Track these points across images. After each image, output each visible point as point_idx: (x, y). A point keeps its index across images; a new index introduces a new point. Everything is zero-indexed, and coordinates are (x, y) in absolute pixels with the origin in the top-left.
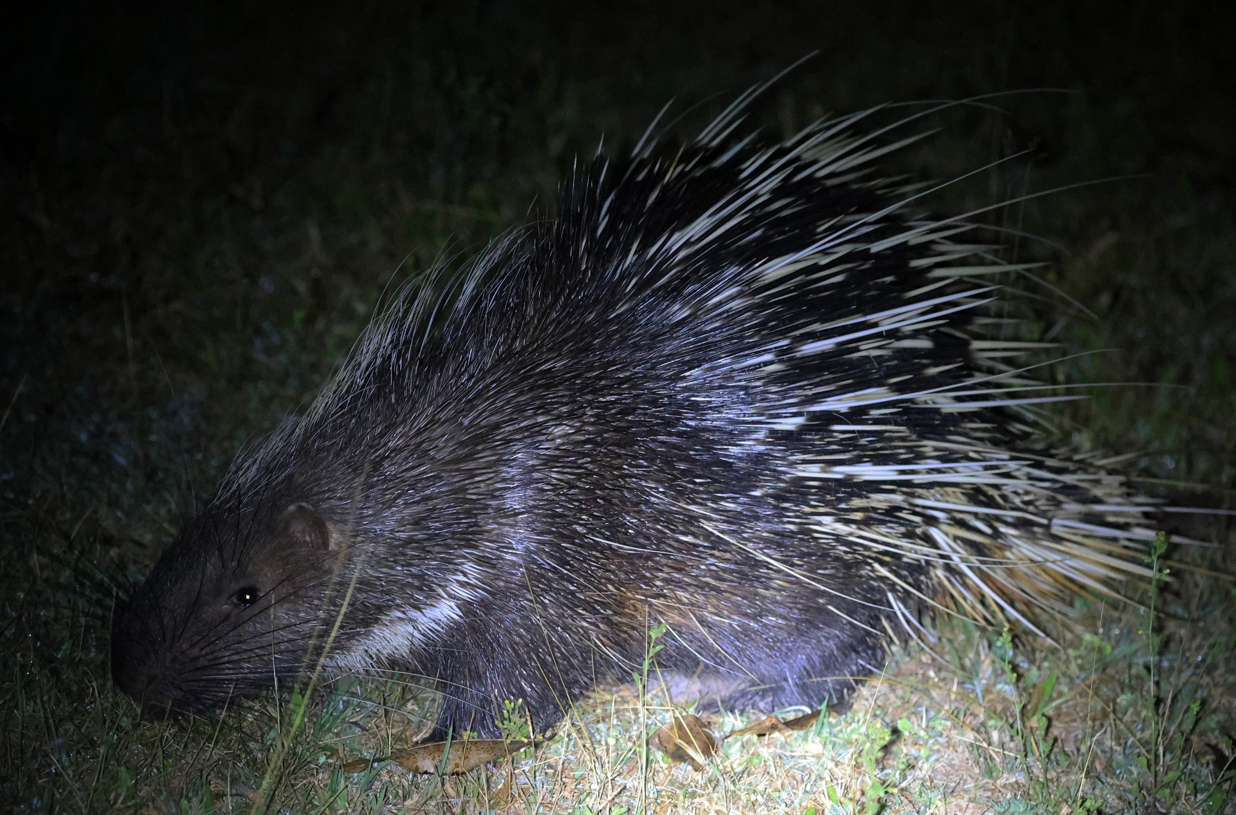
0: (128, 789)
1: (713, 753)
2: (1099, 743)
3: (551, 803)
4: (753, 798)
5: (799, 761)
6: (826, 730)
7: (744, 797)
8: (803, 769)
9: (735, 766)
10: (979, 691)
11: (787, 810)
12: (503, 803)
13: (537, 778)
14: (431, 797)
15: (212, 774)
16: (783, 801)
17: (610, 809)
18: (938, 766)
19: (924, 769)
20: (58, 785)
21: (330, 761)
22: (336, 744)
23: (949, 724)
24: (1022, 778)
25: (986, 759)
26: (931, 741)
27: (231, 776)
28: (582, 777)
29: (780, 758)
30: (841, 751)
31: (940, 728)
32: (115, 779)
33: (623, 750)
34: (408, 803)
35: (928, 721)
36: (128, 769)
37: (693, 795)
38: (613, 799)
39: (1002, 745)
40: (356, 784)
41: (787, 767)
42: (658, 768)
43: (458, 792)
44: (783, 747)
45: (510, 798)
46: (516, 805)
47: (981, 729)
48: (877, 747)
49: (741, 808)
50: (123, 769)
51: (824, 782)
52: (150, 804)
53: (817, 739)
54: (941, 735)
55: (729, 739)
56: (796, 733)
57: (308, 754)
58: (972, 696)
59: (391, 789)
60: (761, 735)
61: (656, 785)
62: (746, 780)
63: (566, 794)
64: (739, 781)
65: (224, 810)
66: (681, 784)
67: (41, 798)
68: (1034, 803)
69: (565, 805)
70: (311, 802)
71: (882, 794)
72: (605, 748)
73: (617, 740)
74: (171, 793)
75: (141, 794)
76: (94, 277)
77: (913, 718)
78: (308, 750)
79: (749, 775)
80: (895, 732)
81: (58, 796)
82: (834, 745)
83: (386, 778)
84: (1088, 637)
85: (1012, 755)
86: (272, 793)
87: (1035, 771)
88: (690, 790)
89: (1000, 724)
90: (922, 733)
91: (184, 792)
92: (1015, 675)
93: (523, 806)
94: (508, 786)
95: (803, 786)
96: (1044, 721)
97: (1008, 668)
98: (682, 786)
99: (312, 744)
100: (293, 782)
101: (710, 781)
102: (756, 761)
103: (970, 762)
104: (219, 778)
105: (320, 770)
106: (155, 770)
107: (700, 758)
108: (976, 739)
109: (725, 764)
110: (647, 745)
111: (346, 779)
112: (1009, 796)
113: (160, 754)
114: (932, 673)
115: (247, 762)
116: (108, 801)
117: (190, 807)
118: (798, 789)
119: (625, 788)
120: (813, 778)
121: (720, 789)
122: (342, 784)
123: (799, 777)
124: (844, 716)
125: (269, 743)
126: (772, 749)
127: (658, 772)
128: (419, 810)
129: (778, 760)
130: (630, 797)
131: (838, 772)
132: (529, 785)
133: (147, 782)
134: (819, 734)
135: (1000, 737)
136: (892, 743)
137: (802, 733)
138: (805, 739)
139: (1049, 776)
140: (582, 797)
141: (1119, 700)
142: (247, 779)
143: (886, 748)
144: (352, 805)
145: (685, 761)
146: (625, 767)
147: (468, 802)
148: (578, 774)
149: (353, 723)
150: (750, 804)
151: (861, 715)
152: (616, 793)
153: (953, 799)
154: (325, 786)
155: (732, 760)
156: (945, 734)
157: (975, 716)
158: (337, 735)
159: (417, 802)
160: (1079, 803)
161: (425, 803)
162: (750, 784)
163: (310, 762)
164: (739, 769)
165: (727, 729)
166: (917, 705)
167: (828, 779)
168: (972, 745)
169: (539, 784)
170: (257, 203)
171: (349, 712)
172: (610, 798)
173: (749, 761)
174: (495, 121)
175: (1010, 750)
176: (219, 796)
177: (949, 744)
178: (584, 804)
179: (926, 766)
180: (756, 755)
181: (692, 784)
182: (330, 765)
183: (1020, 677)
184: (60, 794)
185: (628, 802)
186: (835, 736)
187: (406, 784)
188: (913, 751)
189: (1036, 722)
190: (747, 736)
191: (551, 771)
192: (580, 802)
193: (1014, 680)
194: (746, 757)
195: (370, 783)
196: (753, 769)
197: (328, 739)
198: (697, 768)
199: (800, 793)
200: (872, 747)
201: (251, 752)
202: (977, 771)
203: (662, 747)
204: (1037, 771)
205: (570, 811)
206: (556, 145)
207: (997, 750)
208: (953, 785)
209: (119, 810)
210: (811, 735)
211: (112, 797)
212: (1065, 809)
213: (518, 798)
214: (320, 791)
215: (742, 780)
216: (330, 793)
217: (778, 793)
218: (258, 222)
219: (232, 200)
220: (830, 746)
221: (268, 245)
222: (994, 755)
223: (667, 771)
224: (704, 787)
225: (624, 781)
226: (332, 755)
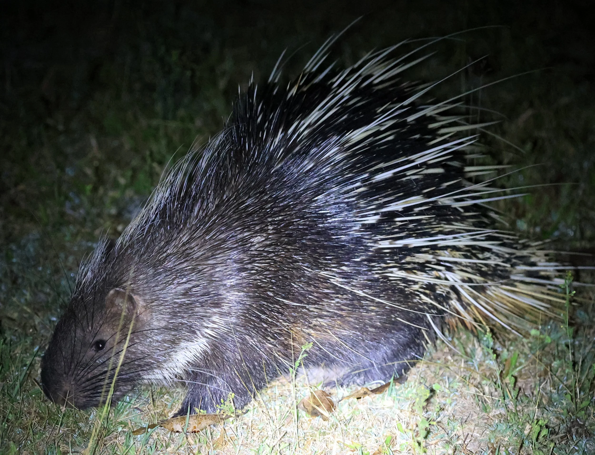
0: (15, 453)
1: (333, 410)
2: (544, 389)
3: (247, 444)
4: (357, 433)
5: (381, 411)
6: (394, 393)
7: (352, 433)
8: (383, 415)
9: (345, 416)
10: (476, 365)
12: (220, 446)
13: (238, 431)
14: (181, 446)
15: (61, 442)
17: (279, 445)
18: (457, 408)
19: (449, 410)
21: (124, 430)
22: (127, 420)
23: (461, 384)
24: (503, 411)
25: (483, 402)
26: (452, 395)
27: (71, 442)
28: (263, 429)
30: (403, 404)
31: (456, 387)
33: (284, 412)
34: (169, 449)
35: (450, 384)
36: (14, 442)
37: (324, 434)
38: (281, 439)
39: (491, 394)
40: (139, 441)
41: (374, 415)
42: (304, 421)
43: (195, 442)
44: (371, 404)
45: (224, 443)
46: (228, 446)
47: (478, 386)
48: (423, 400)
49: (350, 439)
50: (12, 442)
51: (395, 421)
53: (390, 398)
54: (457, 391)
55: (341, 402)
56: (378, 396)
57: (112, 427)
58: (472, 368)
59: (158, 442)
60: (359, 398)
61: (303, 430)
62: (352, 423)
63: (255, 438)
66: (317, 428)
68: (510, 424)
69: (254, 444)
70: (115, 453)
71: (427, 426)
72: (274, 411)
73: (280, 407)
77: (441, 383)
78: (112, 424)
79: (354, 421)
80: (432, 391)
82: (399, 401)
83: (155, 437)
84: (533, 332)
85: (497, 399)
86: (94, 449)
87: (510, 407)
88: (322, 431)
89: (489, 382)
90: (447, 391)
91: (46, 452)
92: (495, 355)
93: (232, 446)
94: (222, 437)
95: (384, 424)
96: (513, 379)
97: (491, 351)
99: (114, 421)
101: (333, 425)
102: (357, 413)
103: (474, 404)
104: (65, 444)
105: (119, 435)
106: (29, 442)
107: (326, 414)
108: (476, 391)
109: (340, 415)
110: (297, 408)
111: (134, 439)
112: (497, 422)
113: (31, 433)
114: (449, 358)
115: (79, 434)
118: (381, 426)
119: (286, 432)
120: (389, 419)
121: (339, 429)
122: (132, 442)
123: (381, 420)
124: (403, 385)
125: (90, 423)
126: (365, 405)
127: (304, 423)
128: (175, 453)
129: (369, 411)
130: (290, 437)
131: (402, 415)
132: (234, 435)
133: (26, 448)
134: (390, 395)
135: (489, 389)
136: (431, 397)
137: (381, 395)
138: (383, 398)
139: (518, 409)
140: (264, 439)
141: (553, 365)
142: (80, 443)
143: (428, 401)
145: (318, 416)
146: (286, 421)
147: (201, 446)
148: (260, 427)
149: (136, 408)
150: (356, 436)
151: (412, 383)
152: (282, 435)
153: (466, 425)
154: (123, 443)
155: (344, 413)
156: (459, 390)
157: (475, 379)
158: (127, 415)
159: (173, 449)
160: (535, 422)
161: (178, 449)
162: (355, 425)
163: (113, 431)
164: (348, 418)
165: (340, 397)
166: (442, 375)
167: (397, 420)
168: (474, 395)
169: (239, 434)
170: (61, 127)
171: (133, 402)
172: (279, 439)
173: (353, 413)
174: (188, 73)
175: (496, 396)
176: (65, 453)
177: (462, 395)
179: (450, 409)
180: (357, 409)
181: (323, 428)
182: (124, 432)
183: (498, 356)
185: (289, 440)
186: (399, 396)
187: (167, 439)
188: (443, 401)
189: (509, 380)
190: (351, 399)
191: (245, 427)
192: (263, 442)
193: (495, 358)
194: (352, 411)
195: (147, 440)
196: (356, 417)
197: (122, 418)
198: (325, 419)
199: (382, 428)
200: (420, 400)
201: (81, 428)
202: (478, 409)
203: (305, 409)
204: (511, 407)
205: (258, 447)
206: (222, 84)
207: (488, 397)
208: (466, 418)
210: (386, 396)
212: (528, 427)
213: (229, 443)
214: (120, 447)
215: (350, 424)
216: (126, 447)
217: (370, 430)
218: (62, 138)
219: (47, 127)
220: (397, 402)
221: (69, 150)
222: (487, 400)
223: (309, 422)
224: (330, 429)
225: (286, 429)
226: (125, 426)
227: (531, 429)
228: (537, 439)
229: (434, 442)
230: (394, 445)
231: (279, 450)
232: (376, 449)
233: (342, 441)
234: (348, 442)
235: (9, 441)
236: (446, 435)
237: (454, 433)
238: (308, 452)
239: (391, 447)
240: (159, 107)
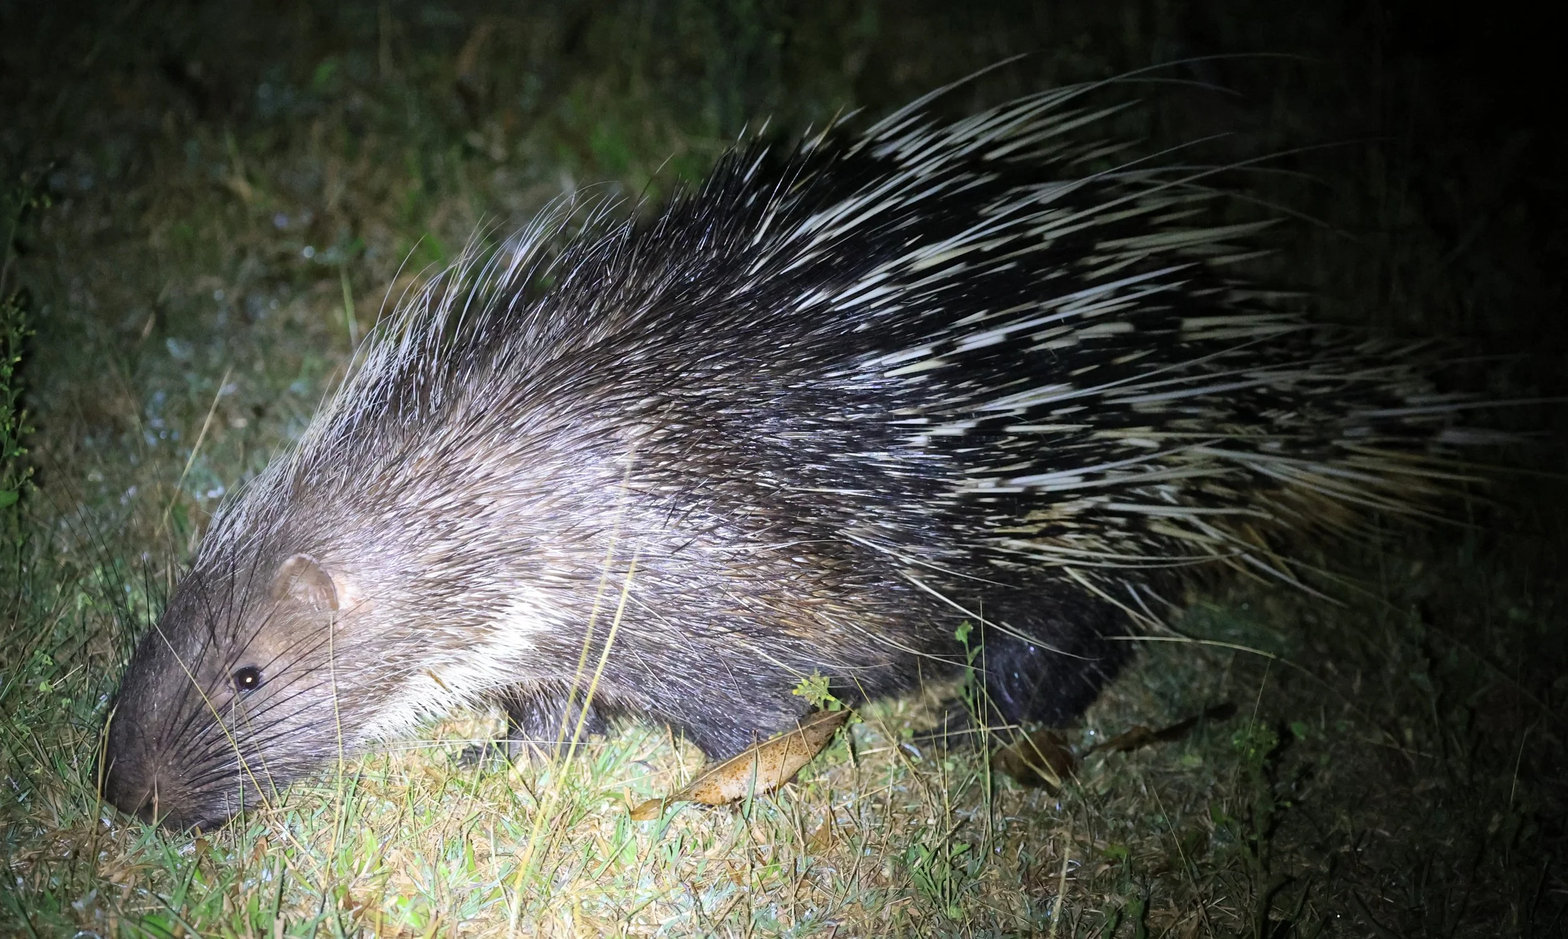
0: (374, 855)
1: (1071, 774)
2: (1533, 736)
3: (880, 843)
4: (1122, 824)
5: (1176, 777)
6: (1205, 740)
7: (1111, 824)
8: (1181, 787)
9: (1098, 787)
11: (1163, 836)
12: (822, 847)
13: (863, 815)
14: (736, 844)
15: (474, 831)
16: (1159, 826)
17: (950, 847)
19: (1326, 777)
20: (290, 855)
21: (614, 808)
22: (621, 788)
23: (1352, 723)
25: (1398, 763)
26: (1332, 746)
27: (495, 832)
28: (916, 812)
29: (1152, 775)
30: (1225, 763)
31: (1342, 729)
32: (357, 842)
33: (963, 776)
34: (710, 853)
35: (1328, 720)
36: (373, 830)
37: (1049, 825)
38: (953, 834)
39: (1418, 745)
40: (646, 834)
41: (1161, 785)
42: (1007, 795)
43: (768, 837)
44: (1155, 762)
45: (830, 841)
46: (839, 849)
47: (1394, 728)
48: (1263, 754)
49: (1107, 837)
50: (367, 830)
51: (1206, 802)
52: (402, 871)
53: (1196, 751)
54: (1343, 737)
55: (1090, 757)
56: (1170, 745)
57: (587, 801)
58: (1379, 689)
59: (688, 837)
60: (1128, 749)
61: (1005, 816)
62: (1111, 804)
63: (898, 832)
64: (1105, 804)
65: (490, 873)
66: (1036, 813)
67: (271, 869)
68: (1458, 811)
69: (897, 845)
70: (592, 858)
71: (1272, 809)
72: (940, 775)
73: (956, 765)
74: (426, 856)
75: (390, 860)
76: (307, 252)
77: (1310, 720)
78: (587, 797)
79: (1116, 797)
80: (1286, 736)
81: (290, 866)
82: (1216, 756)
83: (681, 825)
84: (1514, 613)
85: (1430, 756)
86: (545, 849)
87: (1459, 774)
88: (1046, 819)
89: (1414, 720)
90: (1321, 737)
91: (442, 854)
92: (1428, 660)
93: (847, 849)
94: (827, 827)
95: (1182, 807)
96: (1465, 713)
97: (1419, 652)
98: (1036, 815)
99: (592, 789)
100: (571, 836)
101: (1070, 807)
102: (1123, 780)
103: (1380, 768)
104: (482, 835)
105: (602, 820)
106: (406, 830)
107: (1055, 781)
108: (1386, 740)
109: (1087, 787)
110: (991, 770)
111: (634, 827)
112: (1428, 805)
113: (410, 809)
114: (1330, 665)
115: (516, 816)
116: (351, 869)
117: (450, 872)
118: (1174, 811)
119: (967, 820)
120: (1193, 796)
121: (1083, 815)
122: (630, 835)
123: (1176, 797)
124: (1226, 722)
125: (540, 791)
126: (1142, 766)
127: (1007, 800)
128: (723, 861)
129: (1149, 778)
130: (975, 831)
131: (1222, 788)
132: (853, 824)
133: (396, 844)
134: (1197, 744)
135: (1415, 737)
136: (1283, 746)
137: (1177, 744)
138: (1181, 752)
139: (1475, 779)
140: (917, 835)
141: (1555, 684)
142: (516, 834)
143: (1273, 755)
144: (643, 859)
145: (1038, 786)
146: (967, 797)
147: (781, 847)
148: (910, 807)
149: (639, 762)
150: (1119, 832)
151: (1246, 719)
152: (956, 825)
153: (1361, 813)
154: (610, 838)
155: (1095, 781)
156: (1348, 736)
157: (1384, 713)
158: (621, 778)
159: (720, 852)
160: (1511, 807)
161: (730, 852)
162: (1118, 808)
163: (589, 811)
164: (1103, 792)
165: (1087, 743)
166: (1314, 704)
167: (1210, 796)
169: (864, 822)
170: (498, 152)
171: (635, 749)
172: (949, 833)
174: (776, 39)
175: (1428, 750)
176: (483, 857)
177: (1355, 748)
178: (919, 843)
179: (1327, 776)
180: (1124, 773)
181: (1049, 812)
182: (615, 814)
183: (1434, 663)
184: (294, 864)
185: (972, 837)
186: (1218, 746)
187: (706, 831)
188: (1311, 757)
189: (1457, 716)
190: (1110, 753)
191: (878, 806)
192: (915, 841)
194: (1111, 776)
195: (663, 833)
196: (1120, 790)
197: (610, 784)
198: (1053, 792)
199: (1178, 816)
200: (1257, 754)
201: (520, 802)
202: (1388, 777)
203: (1009, 771)
205: (903, 851)
206: (853, 64)
207: (1411, 751)
208: (1360, 795)
209: (365, 879)
210: (1188, 746)
211: (356, 866)
212: (1496, 818)
213: (841, 840)
214: (603, 845)
215: (1108, 806)
216: (616, 846)
217: (1151, 818)
218: (500, 177)
219: (468, 152)
220: (1211, 759)
221: (514, 201)
222: (1409, 758)
223: (1018, 800)
224: (1063, 815)
225: (967, 814)
226: (616, 801)
227: (1502, 823)
228: (1515, 844)
229: (1289, 846)
230: (1202, 853)
231: (949, 858)
232: (1162, 860)
233: (1089, 841)
234: (1100, 845)
235: (362, 827)
236: (1317, 834)
237: (1333, 830)
238: (1013, 863)
239: (1195, 856)
240: (711, 113)
